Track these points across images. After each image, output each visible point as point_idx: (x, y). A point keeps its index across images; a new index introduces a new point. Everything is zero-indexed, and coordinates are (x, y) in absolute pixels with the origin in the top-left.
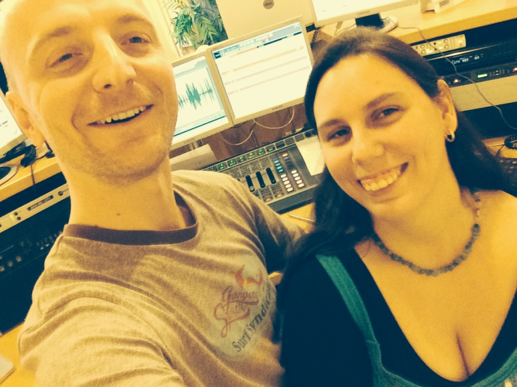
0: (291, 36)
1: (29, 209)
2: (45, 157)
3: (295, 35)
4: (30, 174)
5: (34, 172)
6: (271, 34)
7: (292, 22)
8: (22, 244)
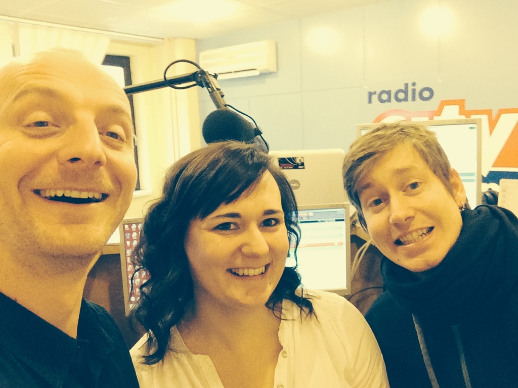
0: (332, 221)
3: (336, 220)
6: (311, 213)
7: (337, 207)
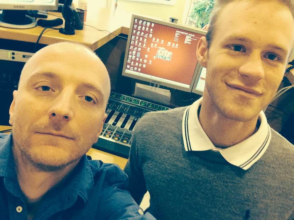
1: (24, 56)
2: (58, 30)
4: (39, 35)
5: (43, 35)
8: (4, 76)
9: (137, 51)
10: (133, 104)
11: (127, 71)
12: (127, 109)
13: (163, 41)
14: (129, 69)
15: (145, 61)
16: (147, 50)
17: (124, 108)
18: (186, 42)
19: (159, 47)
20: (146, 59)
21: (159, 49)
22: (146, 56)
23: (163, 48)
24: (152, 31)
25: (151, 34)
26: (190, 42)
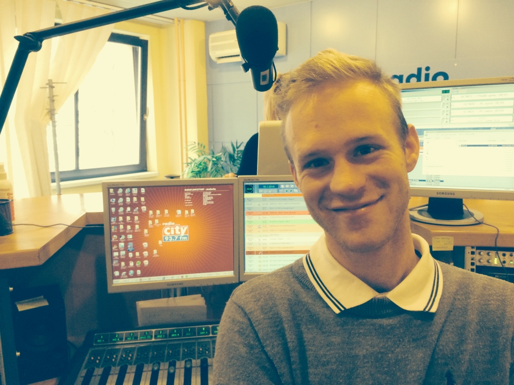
9: (126, 242)
10: (141, 342)
11: (117, 282)
12: (133, 355)
13: (166, 211)
14: (119, 277)
15: (146, 254)
16: (144, 234)
17: (126, 356)
18: (205, 203)
19: (163, 224)
20: (145, 250)
21: (164, 226)
22: (145, 245)
23: (170, 223)
24: (144, 200)
25: (143, 205)
26: (212, 200)
